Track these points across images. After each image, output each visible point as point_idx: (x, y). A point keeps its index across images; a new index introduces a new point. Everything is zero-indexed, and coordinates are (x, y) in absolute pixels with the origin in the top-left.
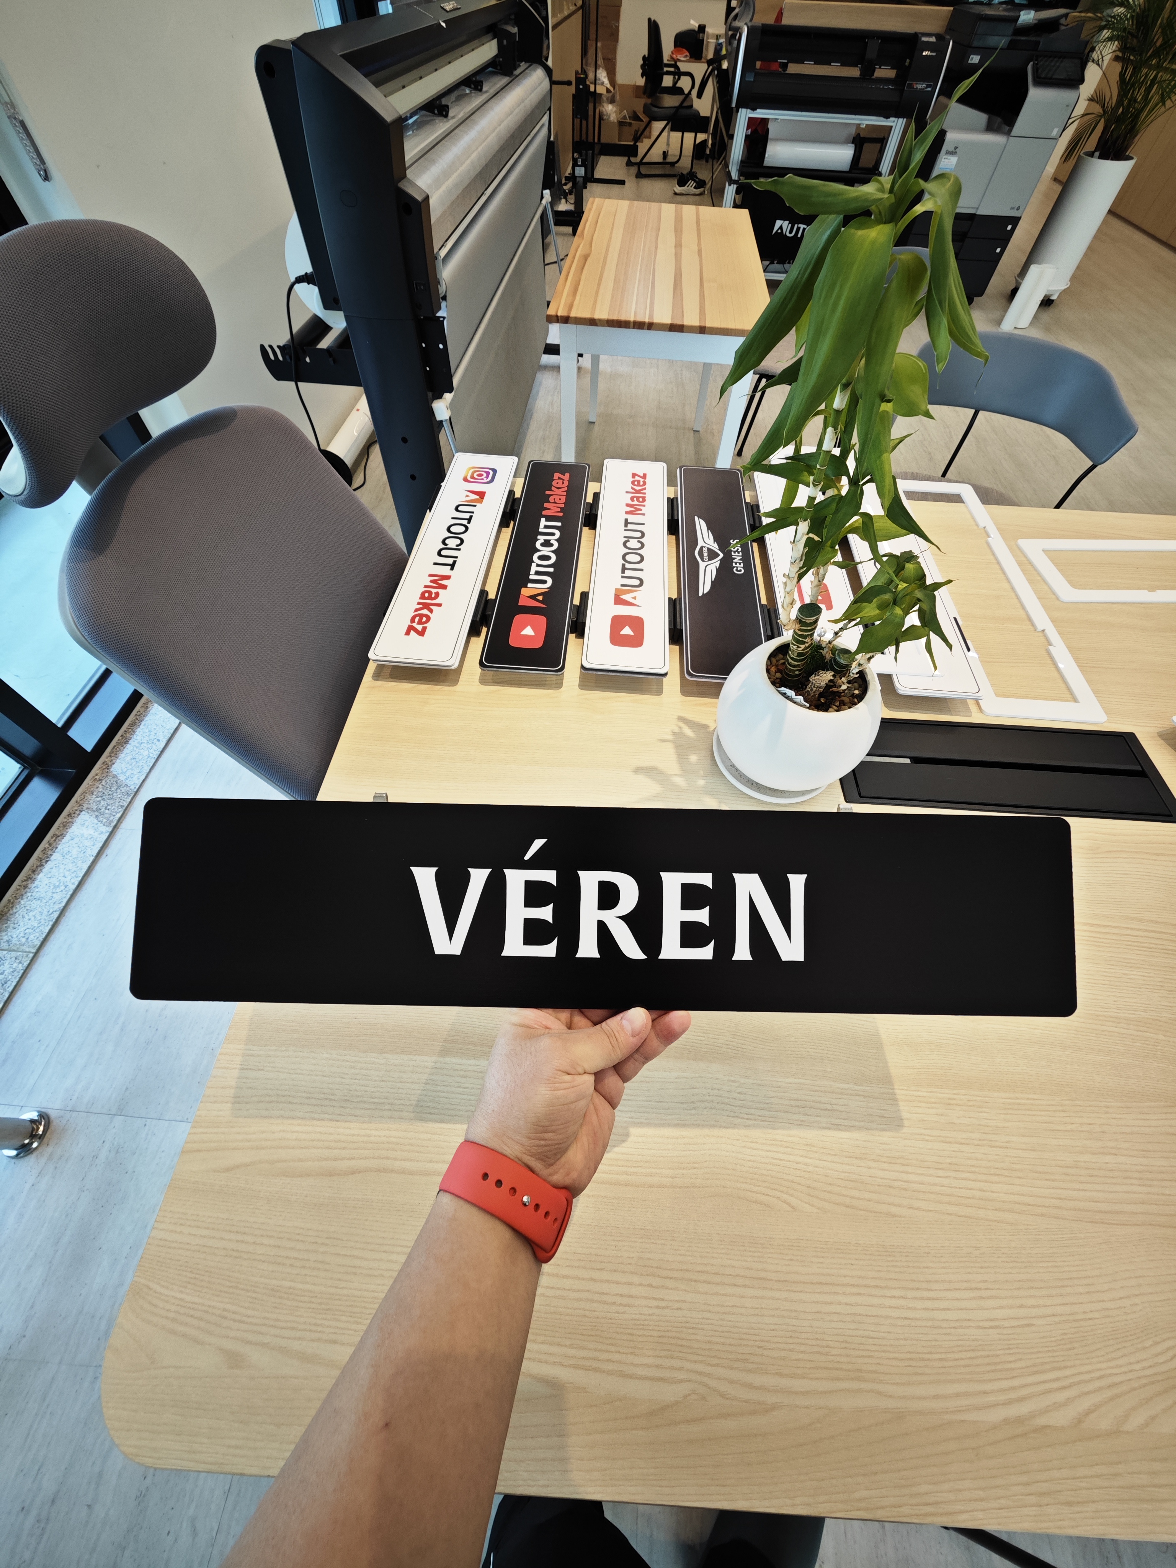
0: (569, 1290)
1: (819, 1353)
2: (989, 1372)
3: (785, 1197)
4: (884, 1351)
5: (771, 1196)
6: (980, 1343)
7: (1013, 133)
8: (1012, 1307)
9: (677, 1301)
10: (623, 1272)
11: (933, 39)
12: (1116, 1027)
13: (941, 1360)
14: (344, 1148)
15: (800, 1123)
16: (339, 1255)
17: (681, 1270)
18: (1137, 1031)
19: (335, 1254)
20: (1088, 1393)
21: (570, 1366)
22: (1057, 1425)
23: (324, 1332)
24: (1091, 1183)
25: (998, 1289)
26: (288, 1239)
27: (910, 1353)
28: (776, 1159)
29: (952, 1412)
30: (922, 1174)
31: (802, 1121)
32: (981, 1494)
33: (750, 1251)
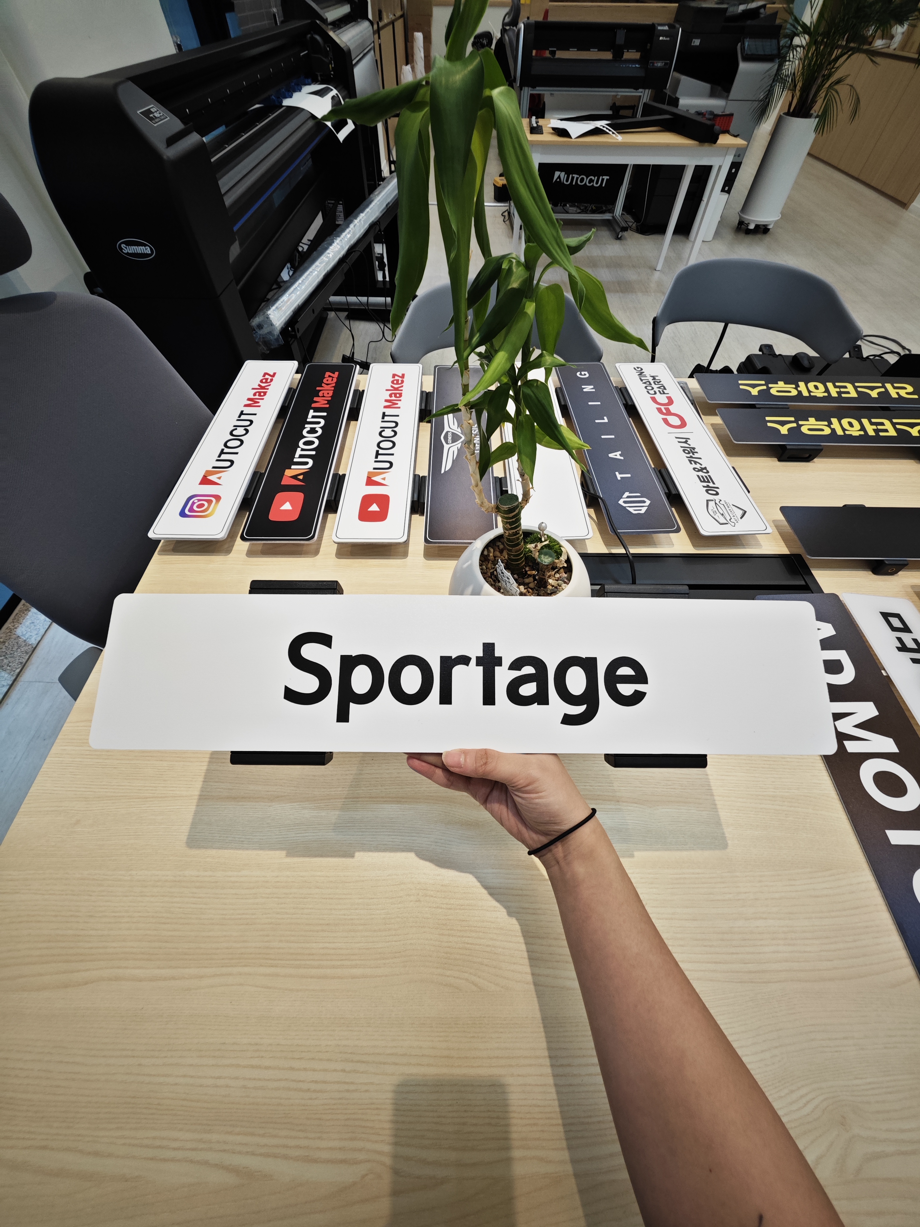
0: (268, 1080)
3: (473, 978)
5: (460, 978)
7: (731, 97)
9: (366, 1084)
10: (321, 1060)
11: (666, 28)
12: (773, 805)
14: (82, 961)
17: (373, 1054)
18: (791, 807)
19: (59, 1062)
21: (261, 1155)
23: (36, 1139)
24: (743, 946)
33: (437, 1032)
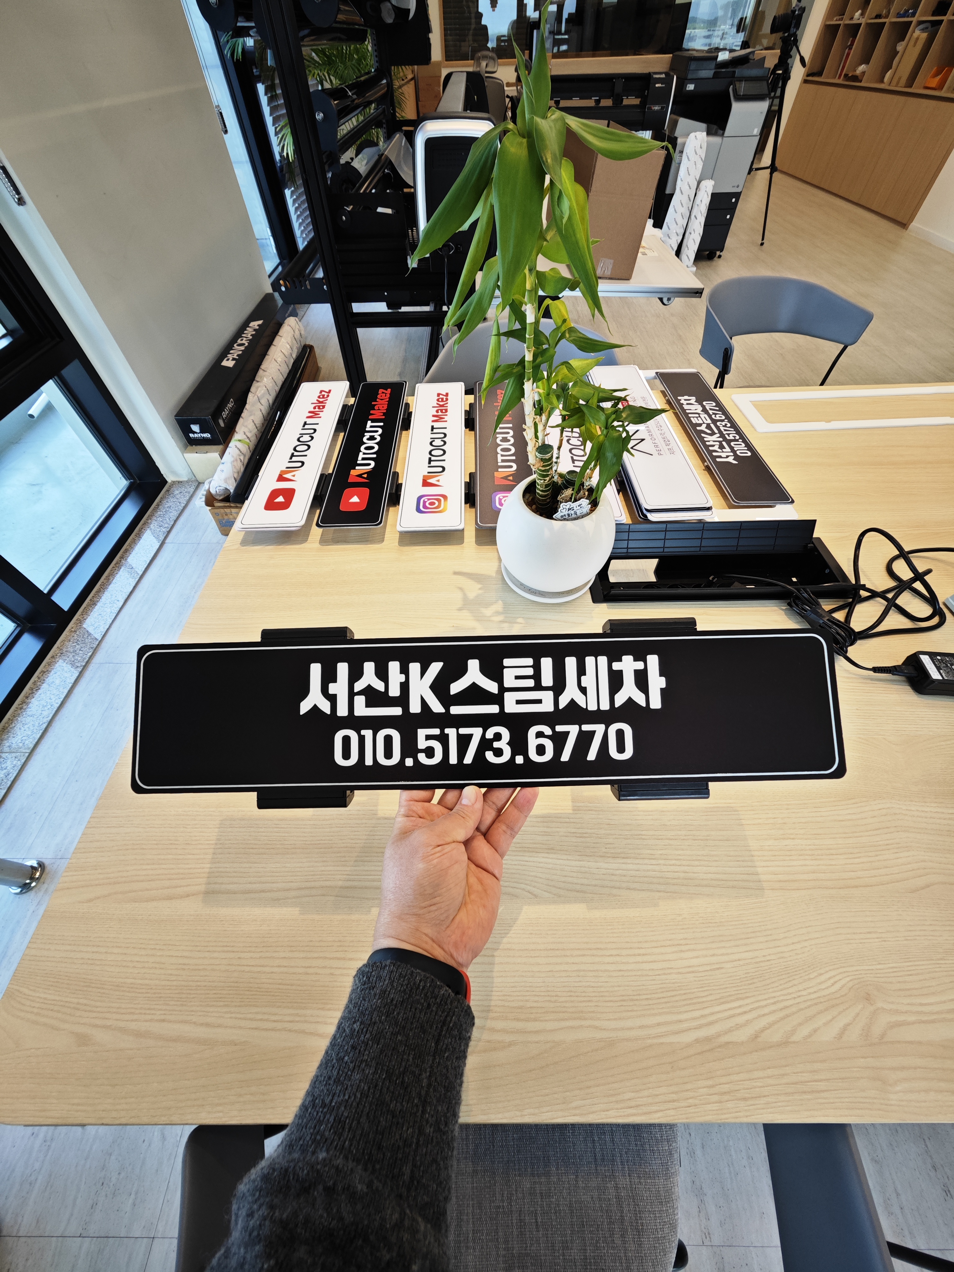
1: (550, 1001)
2: (684, 1005)
3: (529, 888)
4: (602, 996)
5: (517, 888)
6: (679, 985)
7: (725, 135)
8: (706, 956)
11: (662, 76)
13: (647, 999)
14: (182, 879)
15: (543, 833)
16: (172, 956)
19: (169, 956)
20: (764, 1015)
22: (738, 1041)
23: (155, 1014)
25: (696, 944)
26: (134, 948)
27: (623, 996)
28: (523, 861)
29: (654, 1037)
30: (638, 864)
31: (545, 832)
32: (674, 1096)
